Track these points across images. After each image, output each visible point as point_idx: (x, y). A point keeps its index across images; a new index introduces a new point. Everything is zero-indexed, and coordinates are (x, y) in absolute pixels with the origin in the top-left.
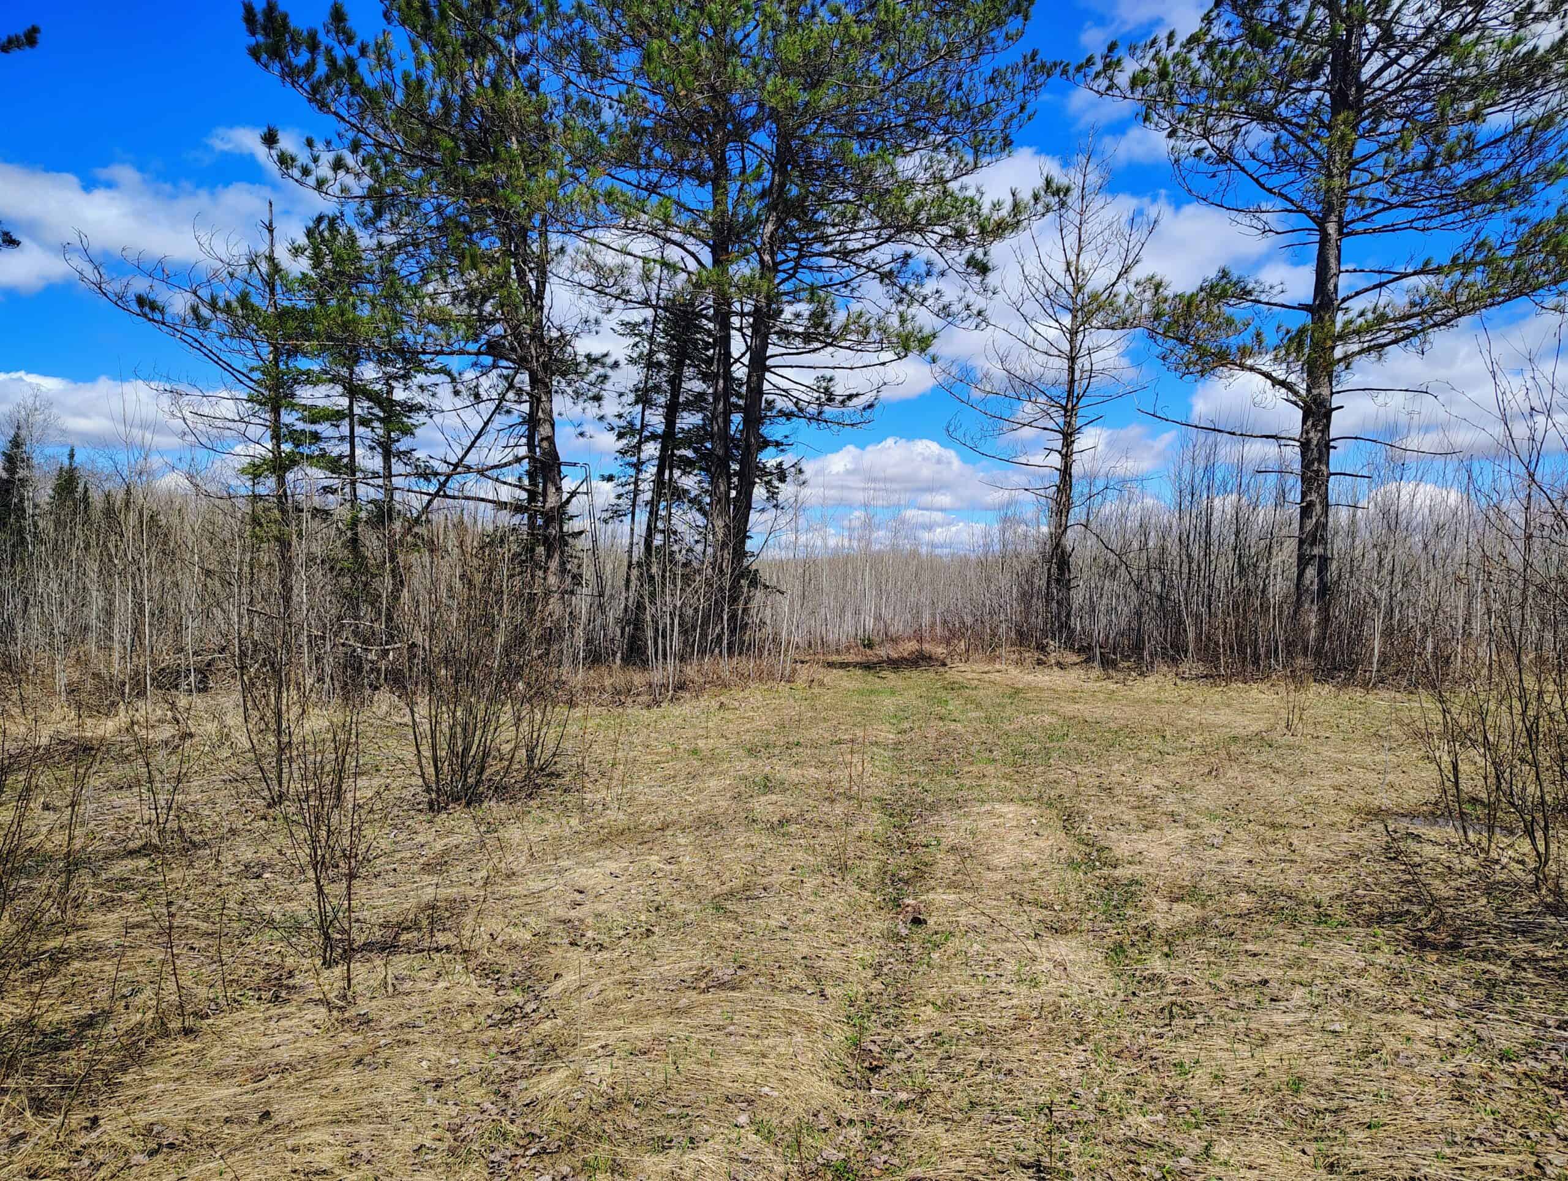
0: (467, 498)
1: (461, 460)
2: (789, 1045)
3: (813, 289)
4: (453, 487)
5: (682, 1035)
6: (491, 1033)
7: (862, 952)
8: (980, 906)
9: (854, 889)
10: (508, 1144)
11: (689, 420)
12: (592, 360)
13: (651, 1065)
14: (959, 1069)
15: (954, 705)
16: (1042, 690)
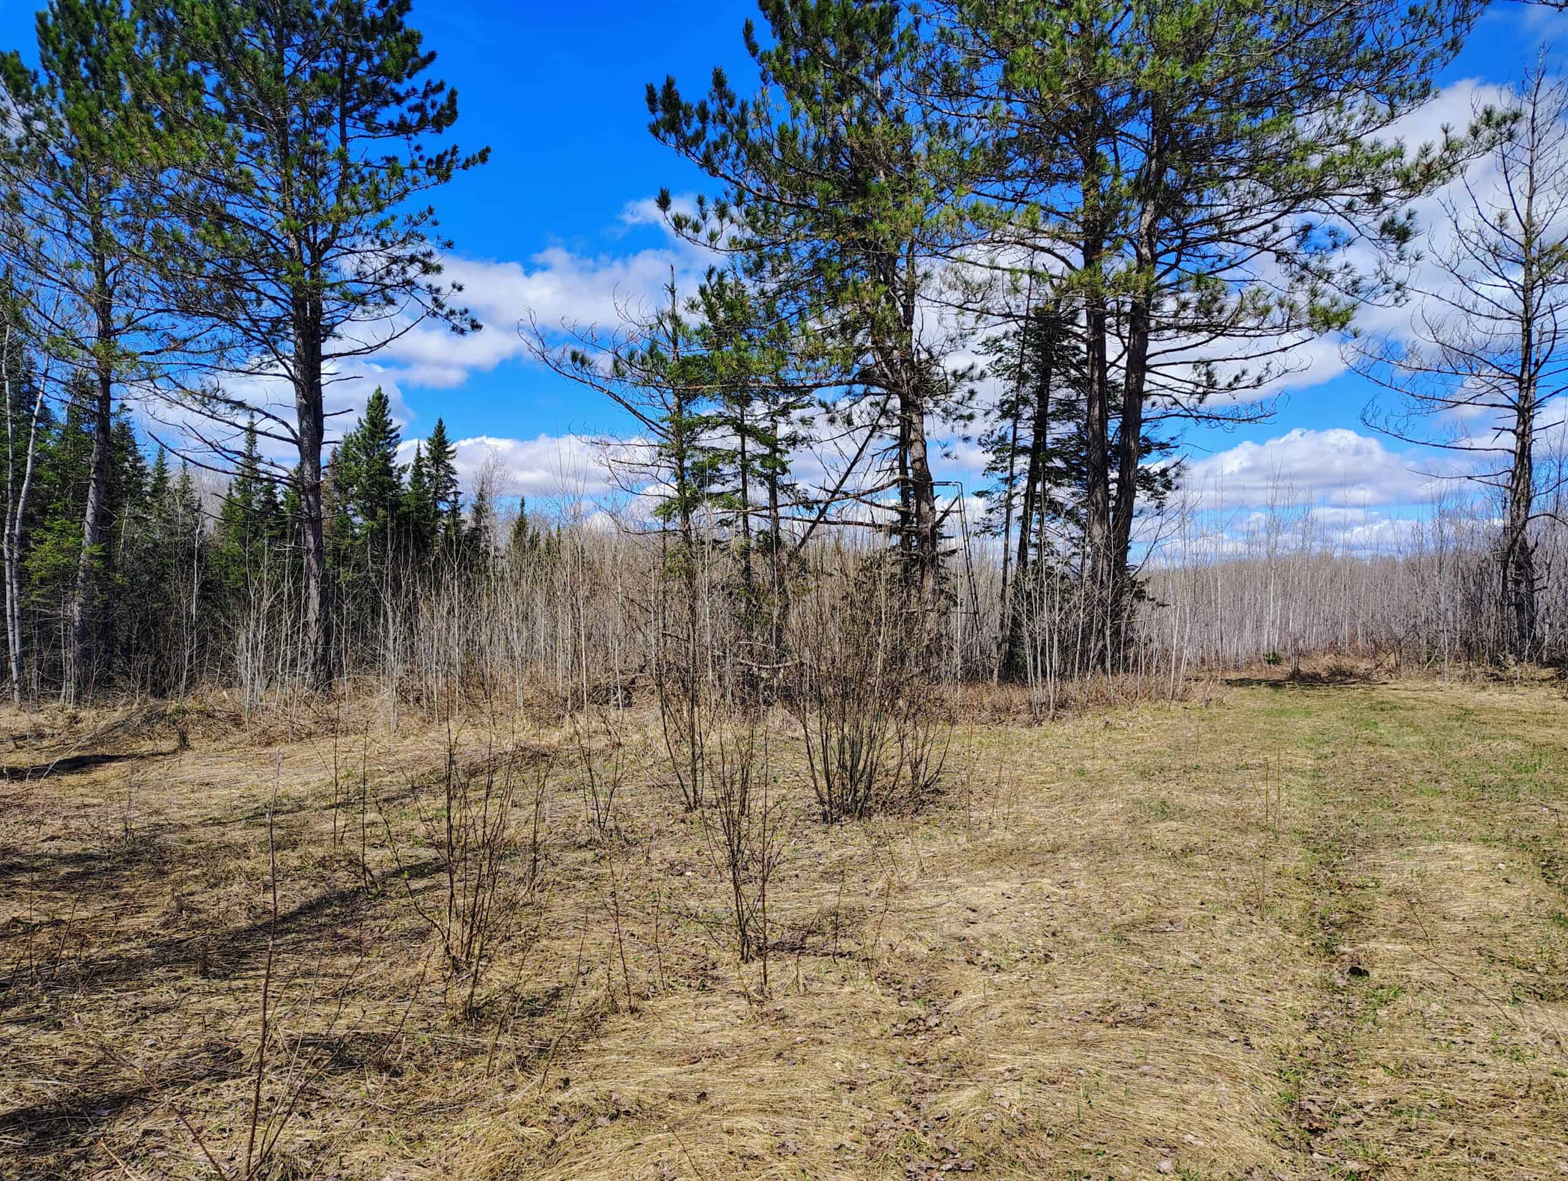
0: (845, 523)
1: (838, 487)
2: (1213, 1093)
3: (1199, 278)
4: (832, 512)
5: (1093, 1069)
6: (897, 1042)
7: (1290, 1001)
8: (1436, 960)
9: (1277, 930)
10: (923, 1156)
11: (1059, 430)
12: (959, 376)
13: (1061, 1095)
14: (1423, 1144)
15: (1385, 729)
16: (1500, 711)
